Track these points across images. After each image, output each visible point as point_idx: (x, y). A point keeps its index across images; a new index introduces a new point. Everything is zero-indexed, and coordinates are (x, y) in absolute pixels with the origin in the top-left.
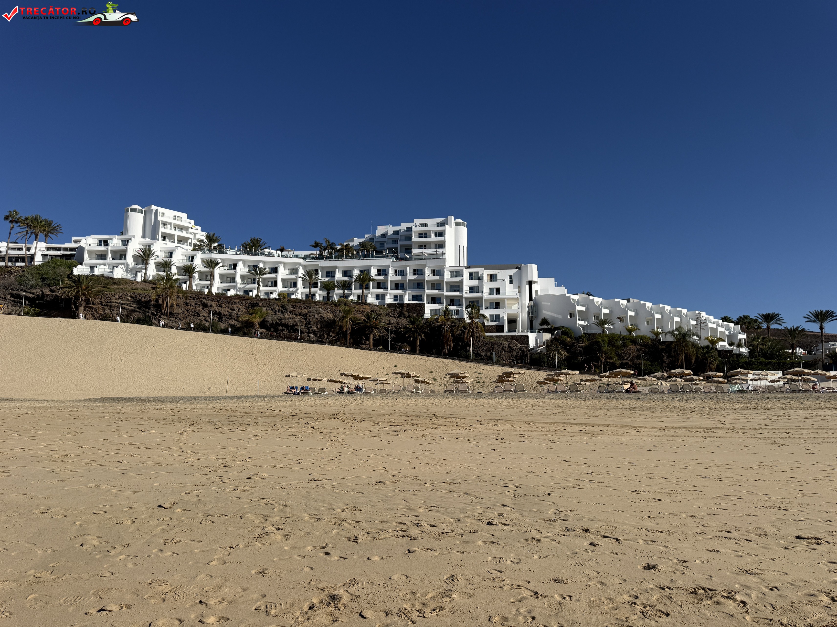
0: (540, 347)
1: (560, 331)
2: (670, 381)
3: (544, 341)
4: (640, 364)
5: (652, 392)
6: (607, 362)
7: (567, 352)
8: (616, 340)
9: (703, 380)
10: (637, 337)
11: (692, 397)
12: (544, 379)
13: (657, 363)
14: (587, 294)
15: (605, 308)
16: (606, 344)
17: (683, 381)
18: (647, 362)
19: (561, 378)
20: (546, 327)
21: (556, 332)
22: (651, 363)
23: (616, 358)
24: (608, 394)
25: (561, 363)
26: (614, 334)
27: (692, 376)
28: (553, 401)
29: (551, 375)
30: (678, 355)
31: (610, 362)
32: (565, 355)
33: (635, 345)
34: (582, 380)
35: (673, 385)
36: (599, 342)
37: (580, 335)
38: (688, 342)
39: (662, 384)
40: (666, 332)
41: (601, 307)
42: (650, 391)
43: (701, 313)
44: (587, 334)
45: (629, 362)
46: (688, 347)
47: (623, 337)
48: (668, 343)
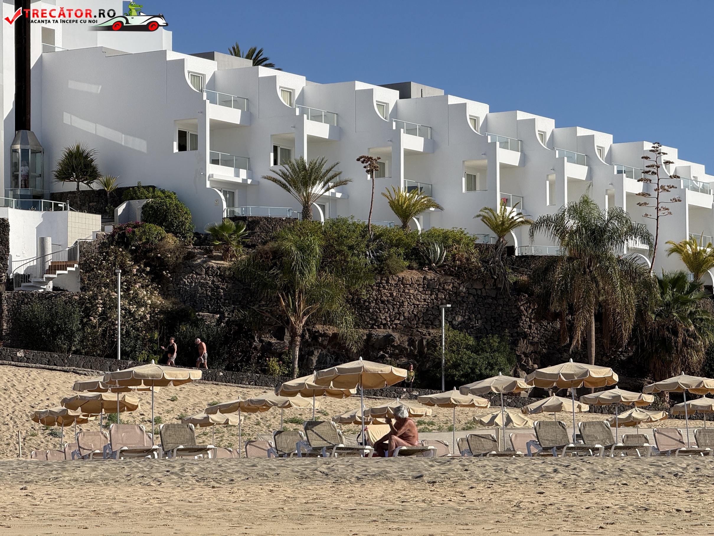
0: (53, 268)
1: (138, 205)
2: (538, 410)
3: (71, 245)
4: (433, 344)
5: (470, 452)
6: (315, 336)
7: (164, 294)
8: (351, 248)
9: (654, 407)
10: (430, 235)
11: (610, 470)
12: (65, 402)
13: (495, 341)
14: (248, 57)
15: (316, 117)
16: (313, 263)
17: (586, 408)
18: (460, 336)
19: (130, 398)
20: (83, 186)
21: (120, 210)
22: (477, 338)
23: (350, 318)
24: (308, 461)
25: (137, 338)
26: (345, 221)
27: (617, 391)
28: (91, 490)
29: (92, 387)
30: (572, 310)
31: (324, 335)
32: (153, 306)
33: (420, 268)
34: (213, 409)
35: (546, 424)
36: (288, 253)
37: (217, 224)
38: (610, 259)
39: (509, 420)
40: (535, 219)
41: (302, 112)
42: (465, 446)
43: (663, 149)
44: (244, 219)
45: (396, 335)
46: (610, 277)
47: (377, 237)
48: (539, 263)
